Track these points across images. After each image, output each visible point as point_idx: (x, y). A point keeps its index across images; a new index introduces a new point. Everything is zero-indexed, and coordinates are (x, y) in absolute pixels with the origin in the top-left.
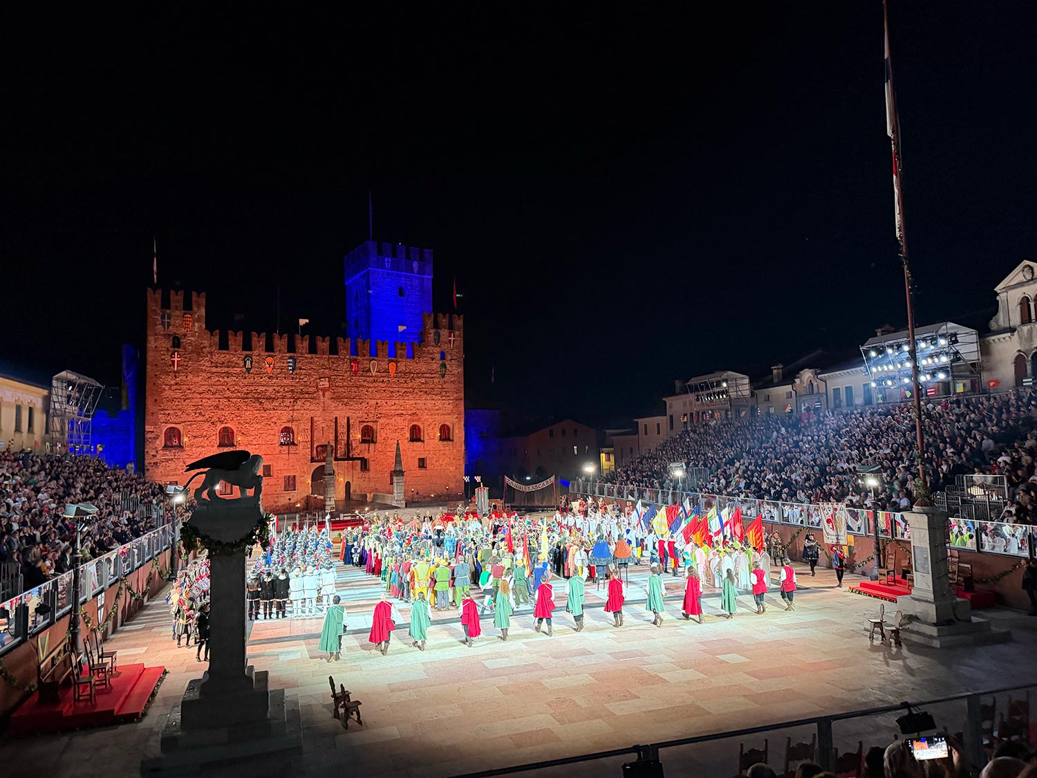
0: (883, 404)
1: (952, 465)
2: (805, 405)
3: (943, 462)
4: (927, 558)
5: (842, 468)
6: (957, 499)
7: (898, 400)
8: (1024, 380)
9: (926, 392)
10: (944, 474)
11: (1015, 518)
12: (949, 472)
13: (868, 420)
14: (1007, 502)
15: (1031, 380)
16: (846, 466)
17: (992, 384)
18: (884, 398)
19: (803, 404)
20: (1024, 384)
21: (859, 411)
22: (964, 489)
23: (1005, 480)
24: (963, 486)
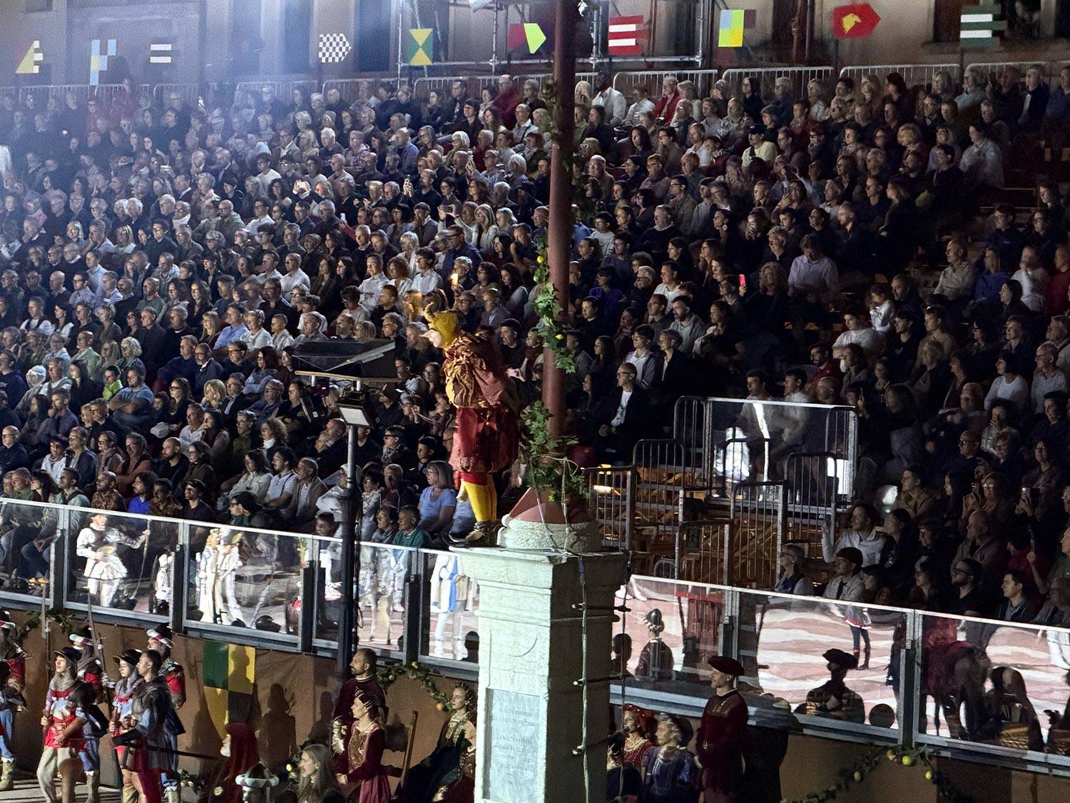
0: (432, 71)
1: (669, 355)
2: (103, 51)
3: (637, 340)
4: (529, 742)
5: (242, 346)
6: (671, 496)
7: (492, 63)
8: (965, 19)
9: (606, 36)
10: (636, 388)
11: (869, 581)
12: (653, 383)
13: (367, 141)
14: (849, 516)
15: (988, 18)
16: (257, 339)
17: (849, 22)
18: (439, 47)
19: (96, 44)
20: (964, 34)
21: (334, 95)
22: (699, 456)
23: (852, 425)
24: (699, 445)
